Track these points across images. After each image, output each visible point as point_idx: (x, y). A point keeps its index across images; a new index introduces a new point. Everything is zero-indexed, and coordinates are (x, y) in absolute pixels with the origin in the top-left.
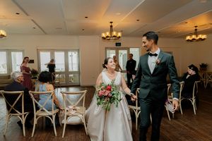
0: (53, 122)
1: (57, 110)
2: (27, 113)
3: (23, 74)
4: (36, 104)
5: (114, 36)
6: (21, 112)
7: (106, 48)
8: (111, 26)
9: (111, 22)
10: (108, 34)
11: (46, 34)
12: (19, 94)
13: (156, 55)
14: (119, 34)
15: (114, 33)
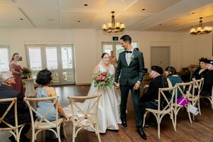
0: (58, 135)
1: (61, 120)
2: (22, 126)
3: (14, 74)
4: (34, 114)
5: (117, 28)
6: (14, 125)
7: (103, 43)
8: (113, 17)
9: (113, 12)
10: (110, 25)
11: (35, 26)
12: (10, 102)
13: (131, 52)
14: (122, 26)
15: (117, 25)
